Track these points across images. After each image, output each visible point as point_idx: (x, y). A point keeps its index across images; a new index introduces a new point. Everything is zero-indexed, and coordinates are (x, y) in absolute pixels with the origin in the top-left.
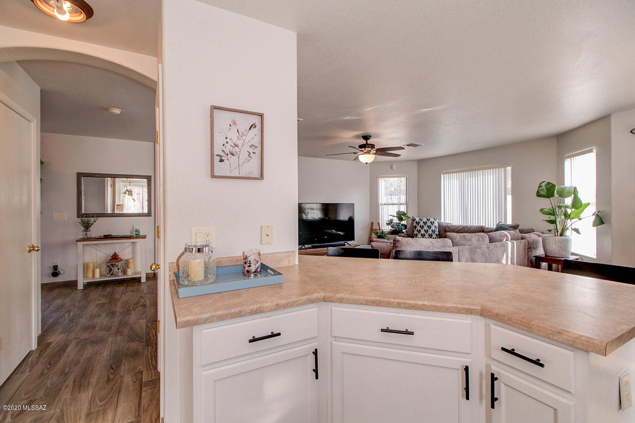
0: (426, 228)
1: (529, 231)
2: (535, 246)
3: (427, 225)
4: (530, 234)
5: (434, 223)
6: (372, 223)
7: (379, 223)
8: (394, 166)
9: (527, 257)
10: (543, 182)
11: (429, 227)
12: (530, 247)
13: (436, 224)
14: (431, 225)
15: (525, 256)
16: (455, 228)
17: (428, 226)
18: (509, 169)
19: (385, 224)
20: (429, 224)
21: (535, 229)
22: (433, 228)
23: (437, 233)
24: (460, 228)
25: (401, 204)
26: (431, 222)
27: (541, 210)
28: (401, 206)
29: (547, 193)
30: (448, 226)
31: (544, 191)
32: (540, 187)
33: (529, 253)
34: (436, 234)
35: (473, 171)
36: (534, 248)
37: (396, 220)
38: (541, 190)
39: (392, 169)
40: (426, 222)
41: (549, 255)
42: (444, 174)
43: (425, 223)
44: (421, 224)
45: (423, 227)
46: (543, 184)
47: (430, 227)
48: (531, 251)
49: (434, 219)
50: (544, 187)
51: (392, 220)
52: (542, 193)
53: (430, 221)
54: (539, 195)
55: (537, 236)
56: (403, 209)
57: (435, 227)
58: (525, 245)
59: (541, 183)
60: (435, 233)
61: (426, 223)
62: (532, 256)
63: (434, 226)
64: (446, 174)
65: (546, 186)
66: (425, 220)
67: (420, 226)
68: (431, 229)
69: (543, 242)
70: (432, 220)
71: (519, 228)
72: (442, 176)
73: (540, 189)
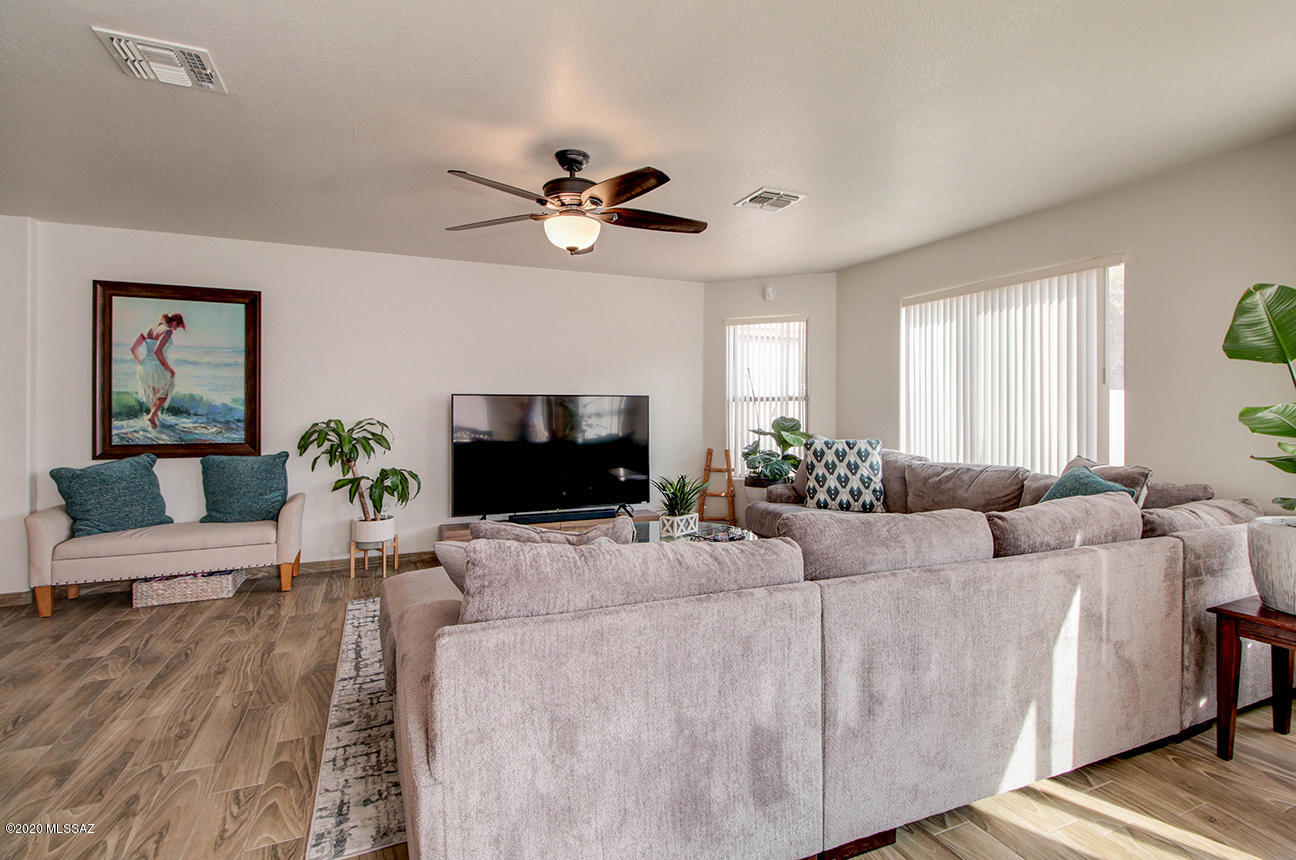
0: (842, 470)
1: (1190, 494)
2: (1215, 563)
3: (846, 461)
4: (1192, 506)
5: (867, 454)
6: (710, 453)
7: (727, 453)
8: (770, 290)
9: (1178, 612)
10: (1260, 287)
11: (853, 468)
12: (1194, 569)
13: (876, 458)
14: (859, 462)
15: (1171, 606)
16: (931, 471)
17: (849, 465)
18: (1117, 273)
19: (740, 455)
20: (852, 457)
21: (1214, 487)
22: (864, 471)
23: (878, 486)
24: (946, 474)
25: (791, 399)
26: (859, 453)
27: (1247, 415)
28: (790, 403)
29: (1277, 340)
30: (910, 466)
31: (1261, 334)
32: (1241, 310)
33: (1189, 593)
34: (875, 491)
35: (994, 287)
36: (1212, 572)
37: (769, 444)
38: (1249, 325)
39: (764, 298)
40: (844, 450)
41: (1282, 607)
42: (907, 304)
43: (841, 456)
44: (830, 457)
45: (834, 466)
46: (1257, 297)
47: (857, 467)
48: (1201, 583)
49: (869, 443)
50: (1262, 313)
51: (757, 444)
52: (1250, 339)
53: (856, 449)
54: (1235, 348)
55: (1222, 516)
56: (795, 411)
57: (871, 467)
58: (1172, 561)
59: (1248, 294)
60: (872, 487)
61: (845, 454)
62: (1204, 610)
63: (867, 464)
64: (914, 304)
65: (1269, 308)
66: (841, 445)
67: (826, 465)
68: (858, 475)
69: (1255, 550)
70: (862, 445)
71: (1151, 481)
72: (903, 310)
73: (1243, 320)
